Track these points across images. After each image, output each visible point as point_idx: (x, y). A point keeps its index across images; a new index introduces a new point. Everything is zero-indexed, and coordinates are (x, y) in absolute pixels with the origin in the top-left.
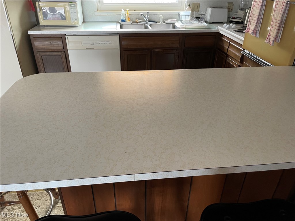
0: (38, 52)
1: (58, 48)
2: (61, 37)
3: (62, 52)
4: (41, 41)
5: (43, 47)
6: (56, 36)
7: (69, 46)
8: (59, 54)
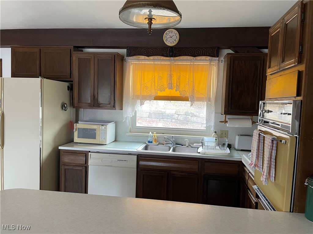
0: (63, 166)
1: (81, 163)
2: (86, 154)
3: (83, 167)
4: (68, 156)
5: (69, 161)
6: (81, 153)
7: (90, 162)
8: (81, 168)
